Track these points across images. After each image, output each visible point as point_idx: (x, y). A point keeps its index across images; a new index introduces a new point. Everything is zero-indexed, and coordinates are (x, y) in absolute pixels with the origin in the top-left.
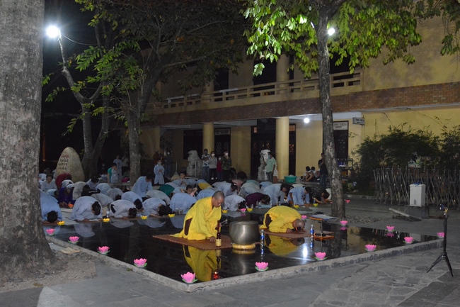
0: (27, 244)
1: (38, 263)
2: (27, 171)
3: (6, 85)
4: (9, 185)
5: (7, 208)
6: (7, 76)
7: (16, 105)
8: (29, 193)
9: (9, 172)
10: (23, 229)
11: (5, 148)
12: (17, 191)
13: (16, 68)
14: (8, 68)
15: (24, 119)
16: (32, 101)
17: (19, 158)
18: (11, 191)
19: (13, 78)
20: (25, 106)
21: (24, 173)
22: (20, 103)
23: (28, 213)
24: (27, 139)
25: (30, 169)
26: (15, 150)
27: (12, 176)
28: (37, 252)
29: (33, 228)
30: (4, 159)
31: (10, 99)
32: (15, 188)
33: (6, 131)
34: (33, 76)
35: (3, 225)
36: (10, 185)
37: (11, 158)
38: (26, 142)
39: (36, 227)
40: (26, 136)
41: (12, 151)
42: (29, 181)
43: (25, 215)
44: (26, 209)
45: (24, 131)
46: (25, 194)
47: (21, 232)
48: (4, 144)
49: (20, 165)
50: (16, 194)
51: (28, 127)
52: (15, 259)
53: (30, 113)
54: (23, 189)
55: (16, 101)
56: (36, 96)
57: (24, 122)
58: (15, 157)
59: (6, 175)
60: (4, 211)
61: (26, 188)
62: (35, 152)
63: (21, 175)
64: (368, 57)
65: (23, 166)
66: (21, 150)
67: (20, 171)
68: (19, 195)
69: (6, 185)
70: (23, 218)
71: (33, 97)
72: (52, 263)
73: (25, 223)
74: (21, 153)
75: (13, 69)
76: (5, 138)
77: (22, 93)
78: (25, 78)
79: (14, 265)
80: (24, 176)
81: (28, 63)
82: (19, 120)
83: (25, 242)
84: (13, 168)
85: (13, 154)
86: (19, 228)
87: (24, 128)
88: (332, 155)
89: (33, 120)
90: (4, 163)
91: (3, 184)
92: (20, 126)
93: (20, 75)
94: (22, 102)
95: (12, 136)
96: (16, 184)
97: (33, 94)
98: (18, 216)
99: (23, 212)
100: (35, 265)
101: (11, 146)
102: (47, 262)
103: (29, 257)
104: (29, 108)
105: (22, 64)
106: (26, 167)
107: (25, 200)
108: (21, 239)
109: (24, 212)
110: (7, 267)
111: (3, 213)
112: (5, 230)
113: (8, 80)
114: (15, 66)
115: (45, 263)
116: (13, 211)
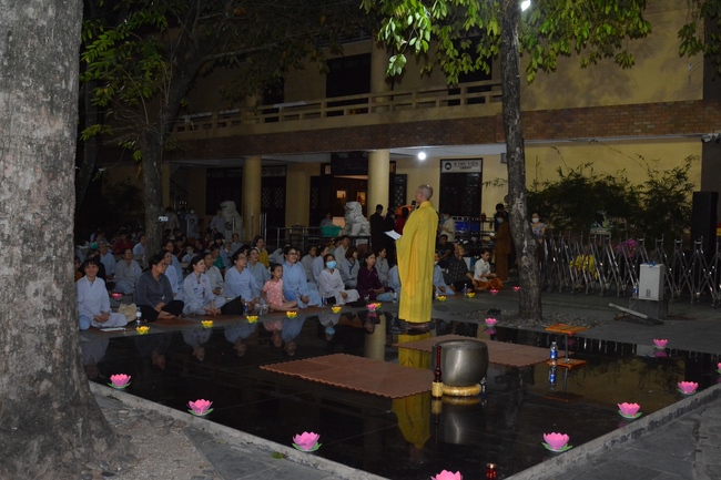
0: (60, 409)
1: (83, 450)
2: (56, 248)
3: (8, 54)
4: (18, 280)
5: (15, 332)
6: (10, 34)
7: (31, 100)
8: (59, 298)
9: (17, 250)
10: (49, 377)
11: (8, 195)
12: (36, 294)
13: (31, 16)
14: (12, 16)
15: (49, 131)
16: (64, 93)
17: (38, 220)
18: (24, 293)
19: (25, 39)
20: (51, 103)
21: (49, 251)
22: (41, 96)
23: (59, 340)
24: (54, 178)
25: (62, 244)
26: (30, 201)
27: (25, 260)
28: (80, 425)
29: (70, 374)
30: (6, 222)
31: (19, 85)
32: (32, 287)
33: (9, 157)
34: (67, 37)
35: (6, 371)
36: (22, 281)
37: (22, 219)
38: (53, 183)
39: (75, 371)
40: (52, 171)
41: (24, 203)
42: (60, 269)
43: (52, 346)
44: (55, 332)
45: (48, 158)
46: (52, 299)
47: (45, 384)
48: (5, 187)
49: (42, 235)
50: (33, 300)
51: (56, 150)
52: (35, 445)
53: (61, 120)
54: (48, 288)
55: (32, 91)
56: (71, 83)
57: (48, 139)
58: (29, 217)
59: (12, 258)
60: (9, 338)
61: (54, 286)
62: (70, 205)
63: (44, 258)
64: (557, 54)
65: (47, 237)
66: (42, 201)
67: (41, 249)
68: (39, 302)
69: (12, 280)
70: (50, 353)
71: (67, 83)
72: (110, 446)
73: (53, 362)
74: (42, 208)
75: (25, 19)
76: (8, 174)
77: (43, 74)
78: (50, 41)
79: (34, 458)
80: (48, 259)
81: (57, 8)
82: (39, 134)
83: (55, 405)
84: (25, 241)
85: (25, 210)
86: (42, 375)
87: (48, 152)
88: (523, 215)
89: (67, 134)
90: (7, 231)
91: (5, 278)
92: (40, 148)
93: (40, 32)
94: (44, 94)
95: (24, 168)
96: (34, 277)
97: (66, 77)
98: (38, 348)
99: (48, 339)
100: (78, 456)
101: (21, 192)
102: (100, 446)
103: (65, 437)
104: (58, 109)
105: (45, 9)
106: (53, 239)
107: (52, 313)
108: (47, 399)
109: (51, 338)
110: (19, 464)
111: (6, 343)
112: (11, 382)
113: (13, 44)
114: (30, 11)
115: (96, 448)
116: (28, 337)
